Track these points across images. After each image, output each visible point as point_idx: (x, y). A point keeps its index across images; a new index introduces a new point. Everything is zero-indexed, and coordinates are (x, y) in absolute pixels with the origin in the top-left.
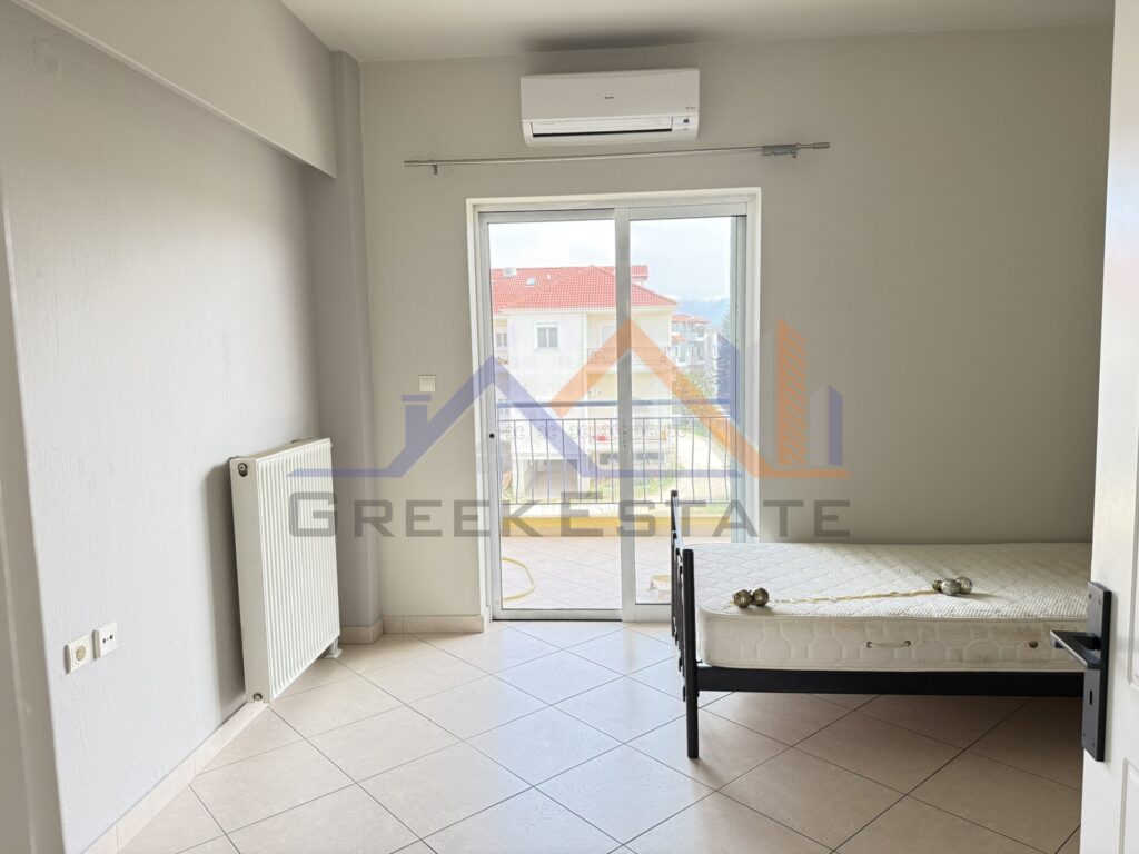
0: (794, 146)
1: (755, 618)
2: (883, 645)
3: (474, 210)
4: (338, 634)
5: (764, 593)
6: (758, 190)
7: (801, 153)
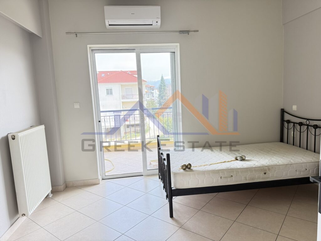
0: (188, 31)
1: (188, 173)
2: (225, 177)
3: (90, 49)
4: (51, 189)
5: (190, 165)
6: (178, 44)
7: (190, 33)
